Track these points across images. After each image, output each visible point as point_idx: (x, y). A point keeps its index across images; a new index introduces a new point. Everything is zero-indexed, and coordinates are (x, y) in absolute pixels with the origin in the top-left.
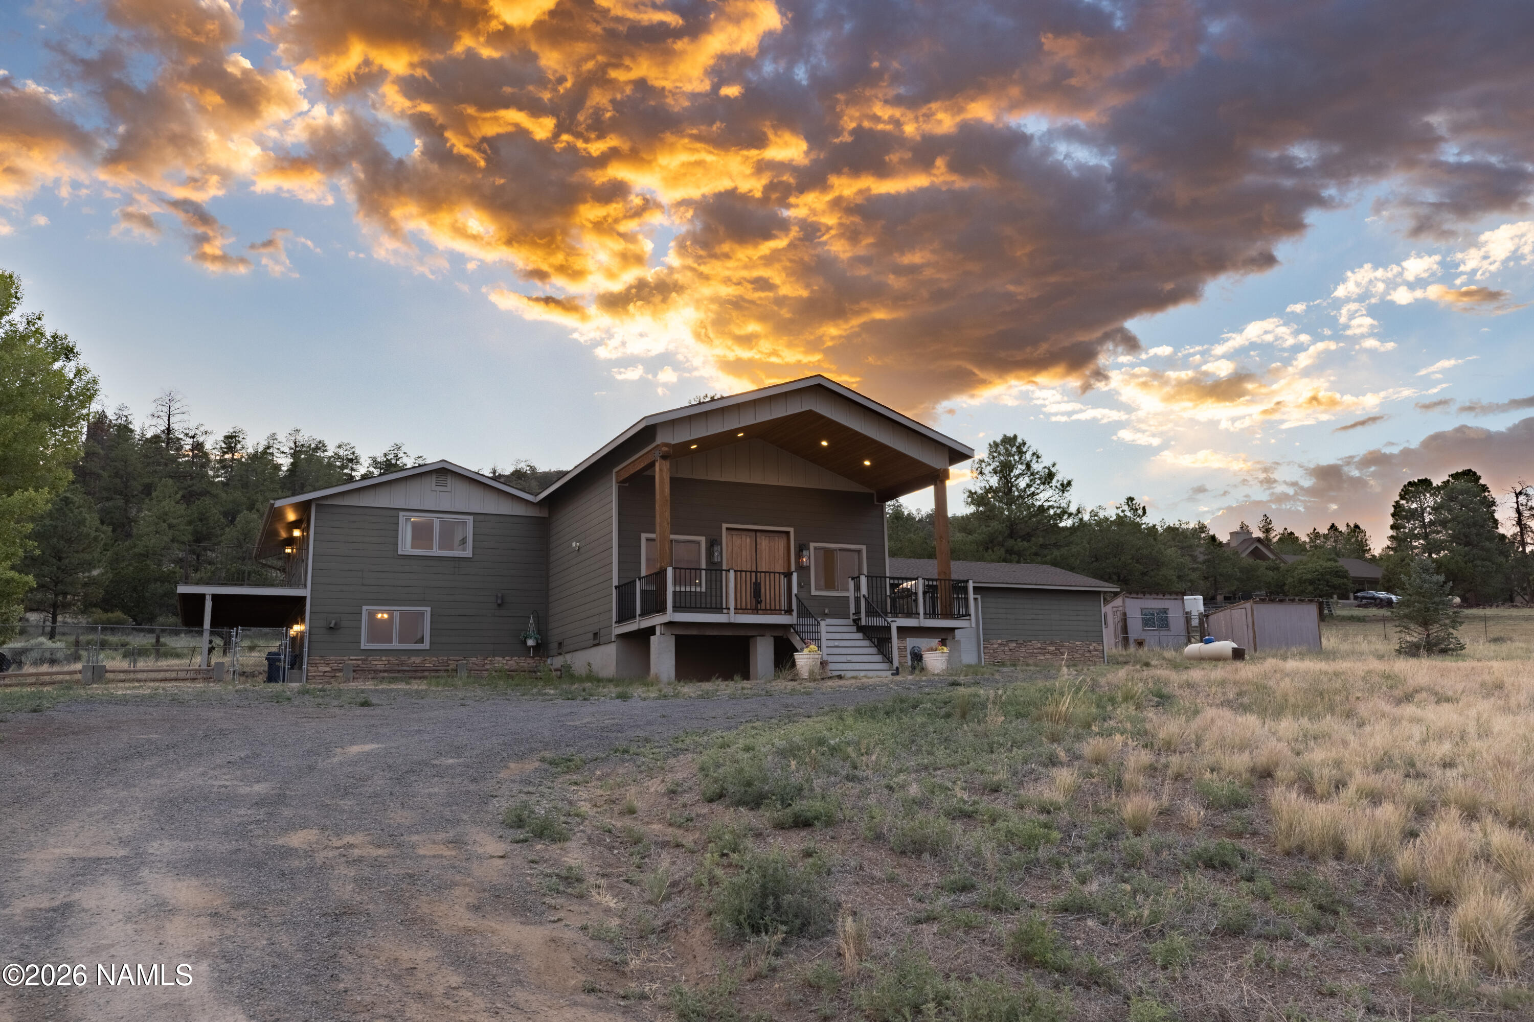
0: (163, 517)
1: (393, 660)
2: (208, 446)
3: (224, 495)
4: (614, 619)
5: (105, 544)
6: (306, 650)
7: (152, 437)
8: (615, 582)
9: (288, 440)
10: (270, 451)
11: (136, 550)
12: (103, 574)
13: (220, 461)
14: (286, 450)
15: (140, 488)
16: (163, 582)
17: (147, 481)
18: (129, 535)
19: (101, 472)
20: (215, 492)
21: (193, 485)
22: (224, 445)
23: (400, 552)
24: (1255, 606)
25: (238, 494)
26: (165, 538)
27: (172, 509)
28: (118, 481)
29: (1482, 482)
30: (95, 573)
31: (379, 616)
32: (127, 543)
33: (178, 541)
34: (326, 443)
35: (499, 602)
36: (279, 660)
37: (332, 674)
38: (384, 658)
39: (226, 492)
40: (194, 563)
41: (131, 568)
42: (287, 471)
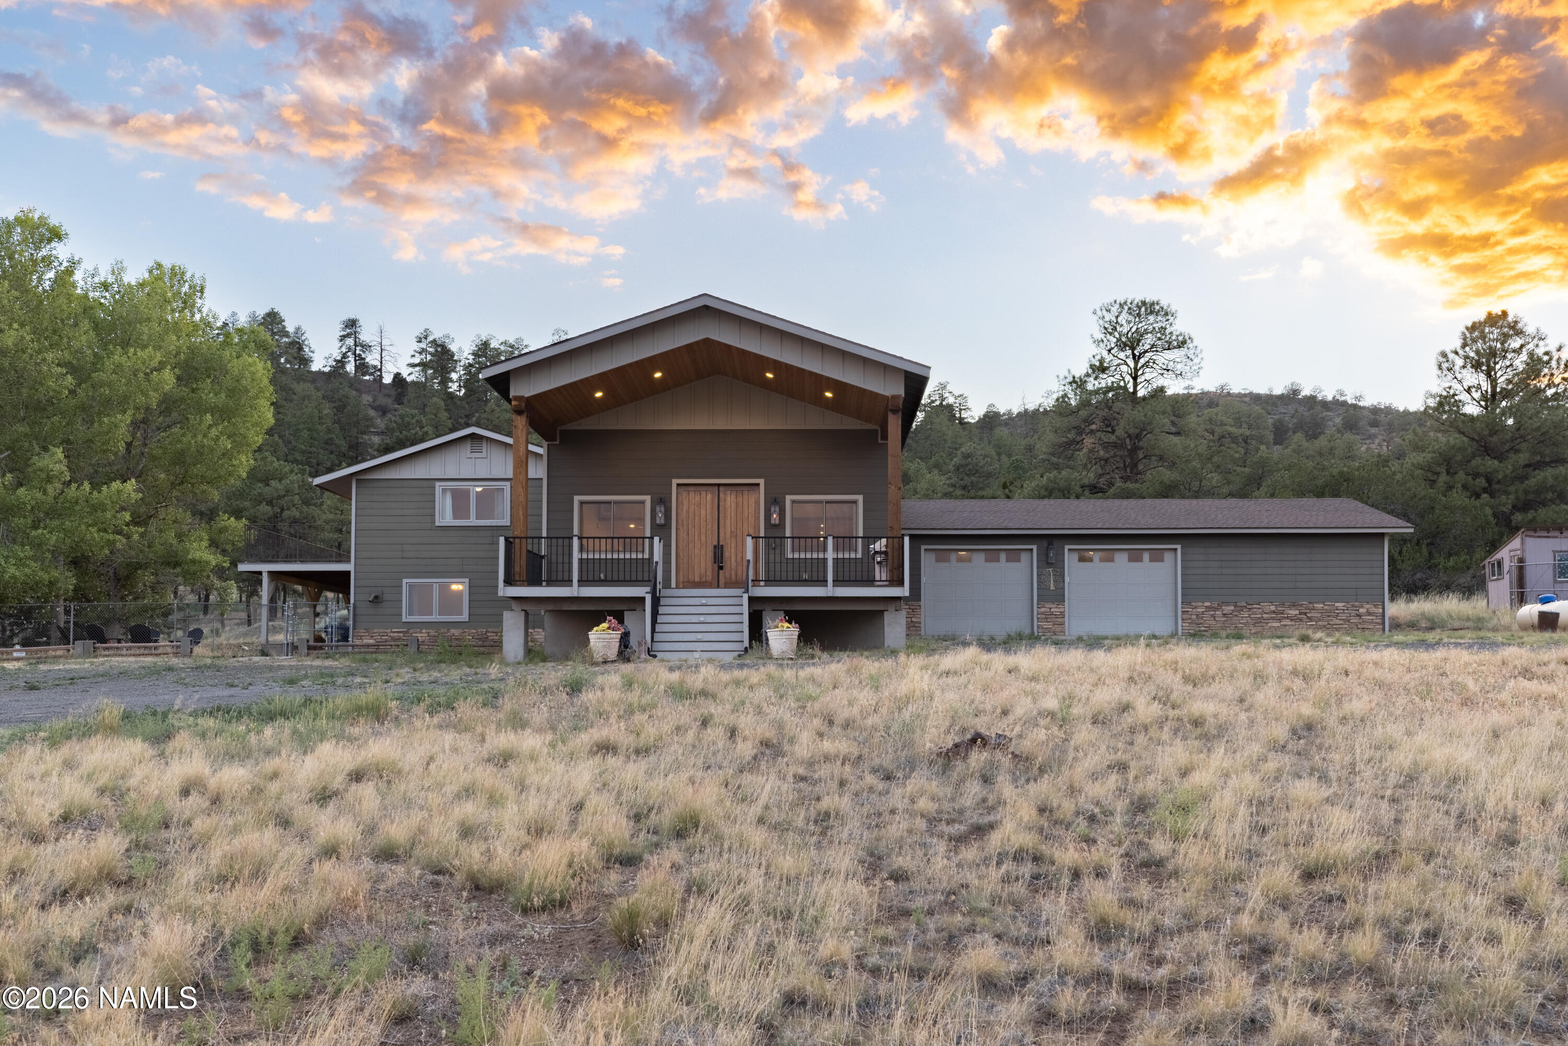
1: (433, 632)
6: (351, 623)
23: (437, 524)
38: (424, 631)
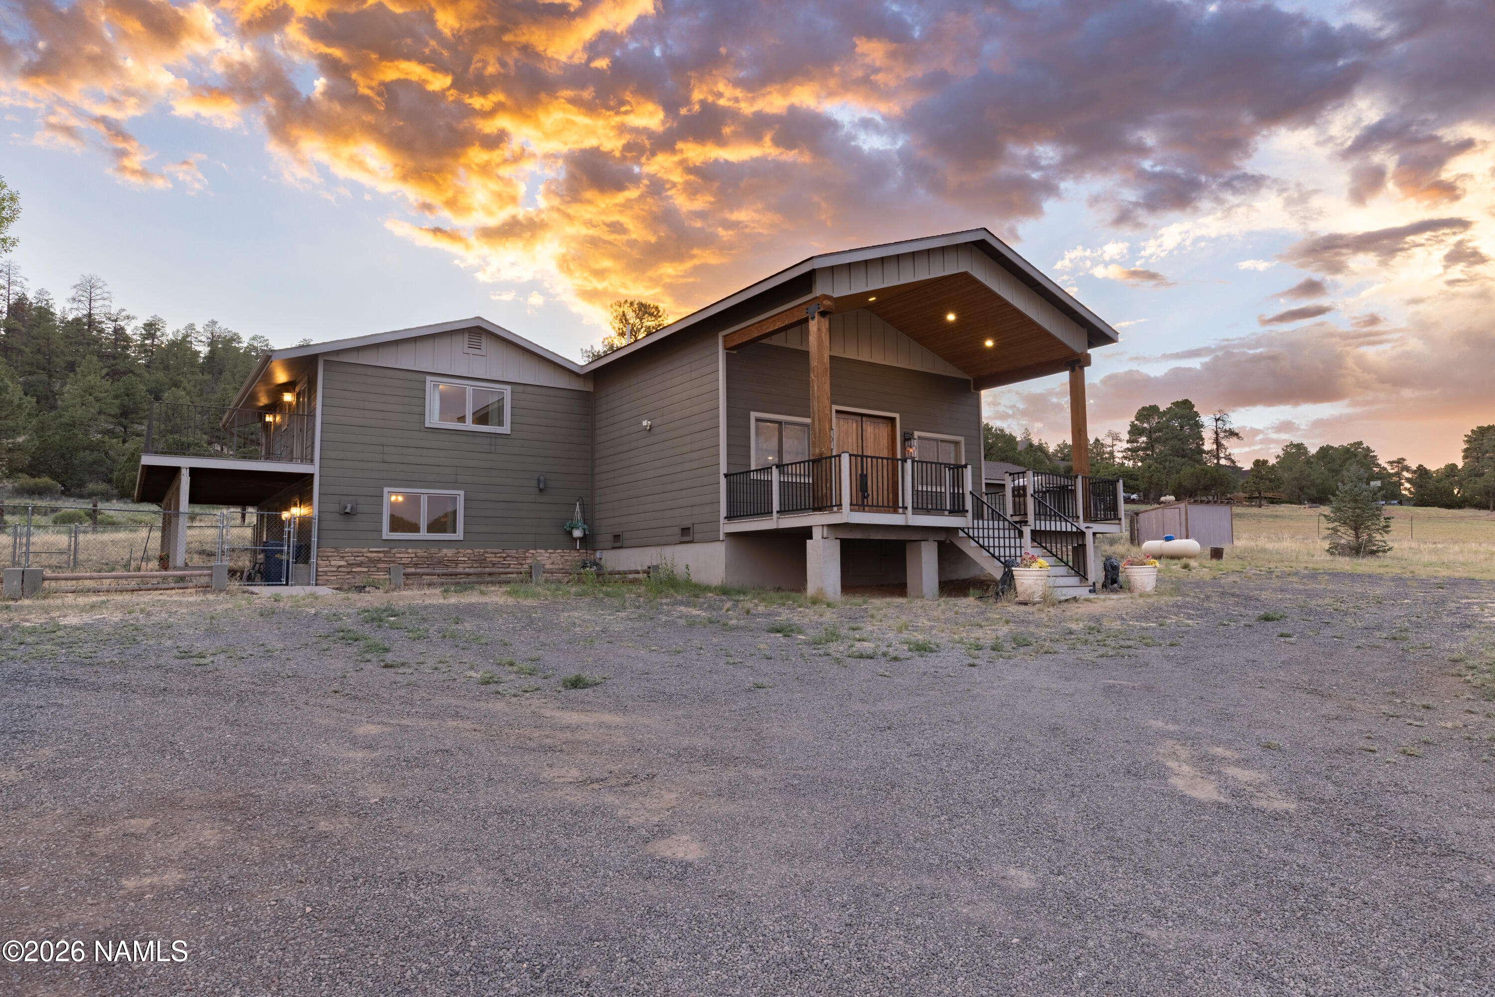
0: (90, 390)
1: (420, 552)
2: (129, 331)
3: (147, 375)
4: (723, 512)
5: (29, 414)
6: (314, 539)
7: (74, 320)
8: (723, 469)
9: (205, 330)
10: (189, 339)
11: (62, 420)
12: (29, 441)
13: (143, 345)
14: (203, 339)
15: (64, 365)
16: (92, 451)
17: (69, 359)
18: (53, 407)
19: (23, 347)
20: (138, 371)
21: (116, 364)
22: (144, 332)
23: (427, 424)
24: (1189, 507)
25: (160, 375)
26: (92, 410)
27: (98, 384)
28: (40, 357)
29: (1195, 409)
30: (20, 439)
31: (393, 498)
32: (52, 414)
33: (105, 413)
34: (241, 335)
35: (542, 486)
36: (281, 552)
37: (349, 570)
38: (410, 551)
39: (149, 372)
40: (122, 434)
41: (58, 437)
42: (205, 358)
